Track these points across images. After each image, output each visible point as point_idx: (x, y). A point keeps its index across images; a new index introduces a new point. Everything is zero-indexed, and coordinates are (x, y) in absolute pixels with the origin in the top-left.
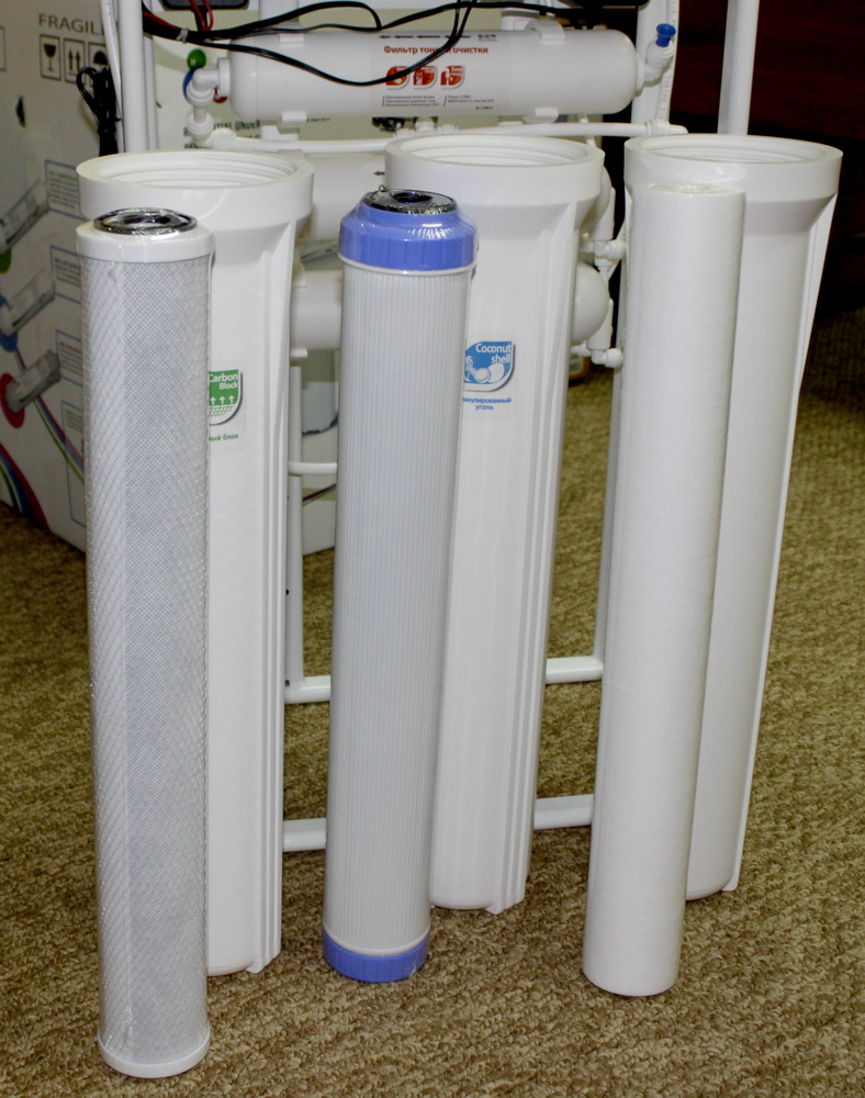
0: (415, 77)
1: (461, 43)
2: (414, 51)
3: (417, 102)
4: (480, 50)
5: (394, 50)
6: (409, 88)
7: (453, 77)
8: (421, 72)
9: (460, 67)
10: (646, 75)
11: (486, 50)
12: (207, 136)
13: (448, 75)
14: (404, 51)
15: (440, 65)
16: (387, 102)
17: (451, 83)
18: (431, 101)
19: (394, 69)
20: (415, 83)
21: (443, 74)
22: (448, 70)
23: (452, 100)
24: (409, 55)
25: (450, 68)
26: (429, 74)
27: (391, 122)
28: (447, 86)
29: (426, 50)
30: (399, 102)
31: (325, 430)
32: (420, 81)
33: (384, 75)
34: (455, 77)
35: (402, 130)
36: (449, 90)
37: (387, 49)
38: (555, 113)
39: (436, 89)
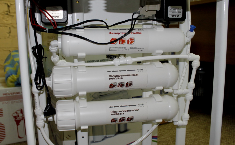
0: (119, 41)
1: (133, 31)
2: (119, 33)
3: (120, 49)
4: (139, 33)
5: (113, 33)
6: (117, 45)
7: (131, 41)
8: (121, 40)
9: (133, 38)
10: (187, 40)
11: (141, 33)
12: (57, 62)
13: (129, 41)
14: (116, 33)
15: (127, 38)
16: (111, 49)
17: (131, 43)
18: (125, 49)
19: (113, 39)
20: (119, 43)
21: (128, 40)
22: (129, 39)
23: (131, 48)
24: (117, 35)
25: (130, 38)
26: (124, 40)
27: (112, 57)
28: (129, 44)
29: (123, 33)
30: (115, 49)
31: (100, 141)
32: (121, 42)
33: (110, 41)
34: (132, 41)
35: (115, 59)
36: (130, 45)
37: (110, 33)
38: (162, 52)
39: (126, 45)
